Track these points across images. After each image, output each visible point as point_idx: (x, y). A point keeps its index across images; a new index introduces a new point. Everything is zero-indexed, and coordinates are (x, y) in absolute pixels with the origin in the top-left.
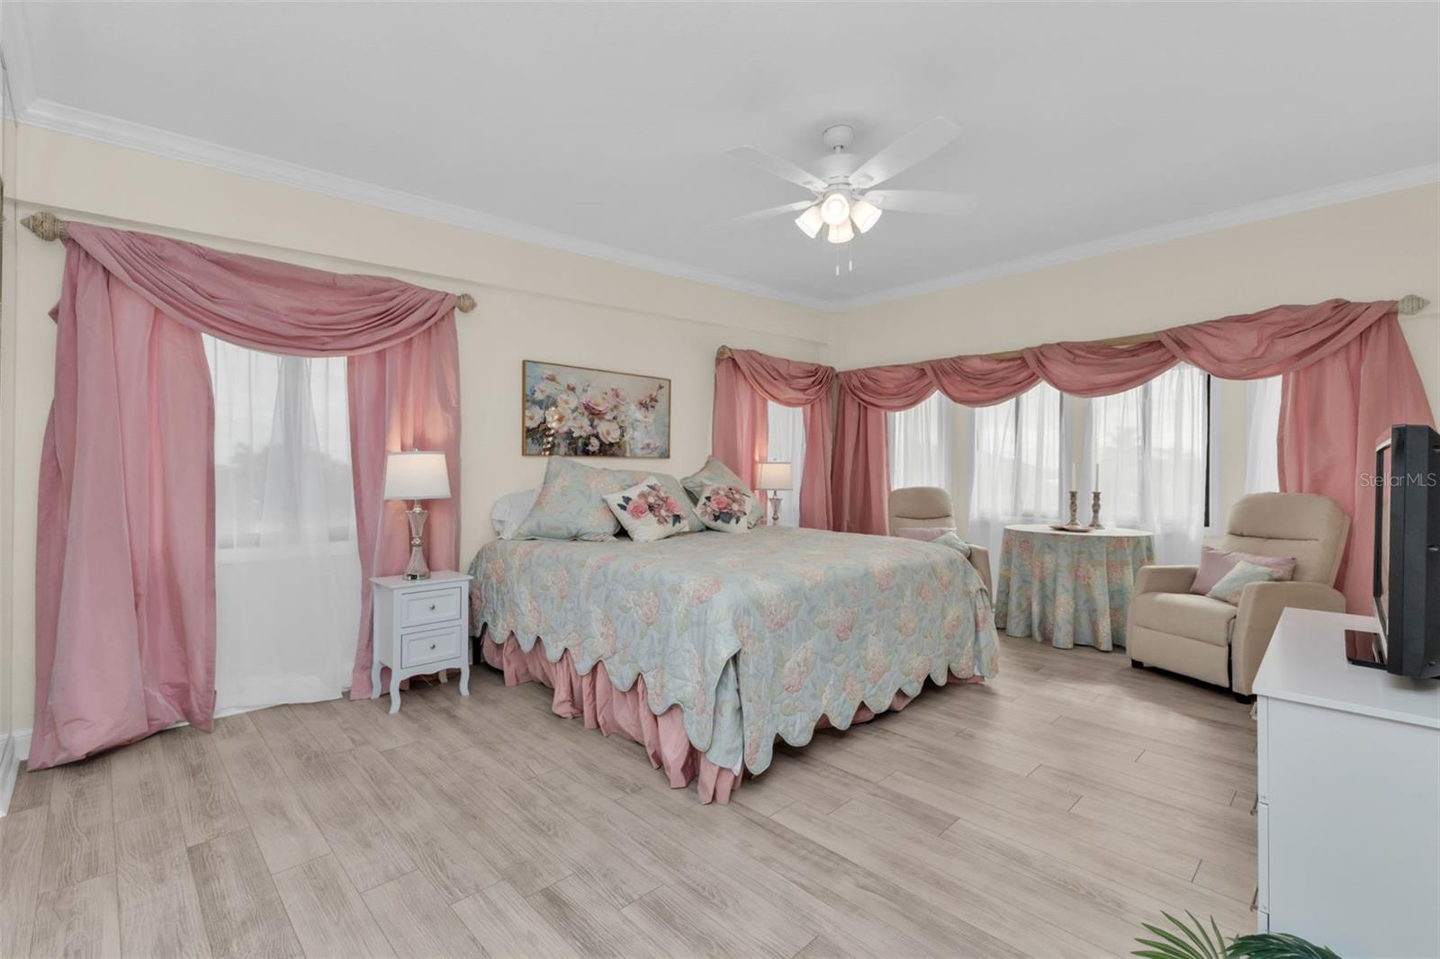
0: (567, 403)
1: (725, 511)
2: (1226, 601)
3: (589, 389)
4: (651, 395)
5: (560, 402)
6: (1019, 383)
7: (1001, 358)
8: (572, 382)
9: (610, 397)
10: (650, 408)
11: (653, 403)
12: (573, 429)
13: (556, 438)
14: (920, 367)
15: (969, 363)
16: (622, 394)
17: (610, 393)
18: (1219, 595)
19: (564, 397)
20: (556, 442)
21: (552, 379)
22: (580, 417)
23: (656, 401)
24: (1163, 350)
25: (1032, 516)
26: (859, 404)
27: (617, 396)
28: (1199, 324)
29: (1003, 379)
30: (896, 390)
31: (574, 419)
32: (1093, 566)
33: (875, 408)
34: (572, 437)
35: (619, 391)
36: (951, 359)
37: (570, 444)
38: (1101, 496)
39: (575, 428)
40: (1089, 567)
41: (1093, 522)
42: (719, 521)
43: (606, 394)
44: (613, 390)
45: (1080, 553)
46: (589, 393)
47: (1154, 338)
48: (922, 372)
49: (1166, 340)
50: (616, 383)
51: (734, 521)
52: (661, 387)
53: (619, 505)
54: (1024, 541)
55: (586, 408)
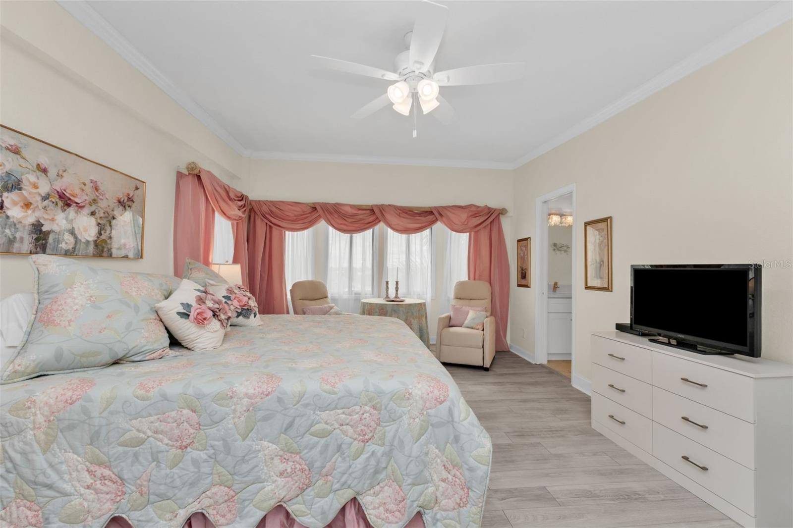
0: (36, 187)
1: (246, 308)
2: (472, 328)
3: (65, 174)
4: (129, 195)
5: (25, 185)
6: (369, 223)
7: (361, 208)
8: (44, 161)
9: (88, 189)
10: (127, 208)
11: (130, 203)
12: (42, 221)
13: (17, 229)
14: (313, 206)
15: (342, 208)
16: (102, 188)
17: (89, 185)
18: (469, 326)
19: (32, 178)
20: (18, 235)
21: (16, 151)
22: (52, 206)
23: (133, 201)
24: (433, 216)
25: (360, 294)
26: (266, 223)
27: (97, 189)
28: (447, 206)
29: (362, 219)
30: (295, 218)
31: (45, 208)
32: (413, 318)
33: (280, 228)
34: (41, 231)
35: (99, 184)
36: (333, 204)
37: (37, 240)
38: (399, 283)
39: (45, 219)
40: (411, 319)
41: (396, 296)
42: (241, 317)
43: (85, 185)
44: (92, 181)
45: (408, 312)
46: (64, 179)
47: (429, 210)
48: (314, 208)
49: (435, 212)
50: (96, 175)
51: (253, 315)
52: (137, 188)
53: (179, 313)
54: (381, 309)
55: (60, 197)
